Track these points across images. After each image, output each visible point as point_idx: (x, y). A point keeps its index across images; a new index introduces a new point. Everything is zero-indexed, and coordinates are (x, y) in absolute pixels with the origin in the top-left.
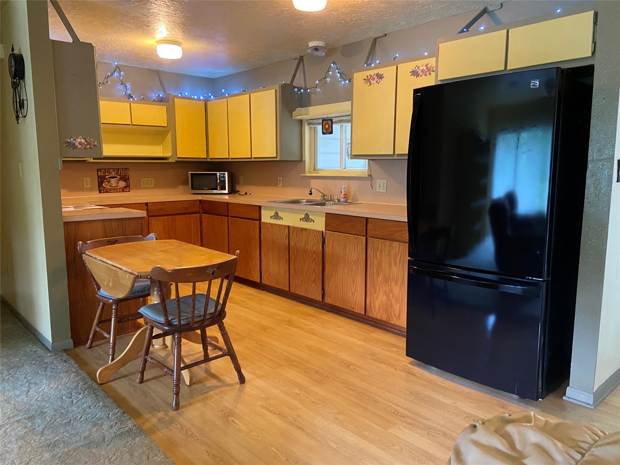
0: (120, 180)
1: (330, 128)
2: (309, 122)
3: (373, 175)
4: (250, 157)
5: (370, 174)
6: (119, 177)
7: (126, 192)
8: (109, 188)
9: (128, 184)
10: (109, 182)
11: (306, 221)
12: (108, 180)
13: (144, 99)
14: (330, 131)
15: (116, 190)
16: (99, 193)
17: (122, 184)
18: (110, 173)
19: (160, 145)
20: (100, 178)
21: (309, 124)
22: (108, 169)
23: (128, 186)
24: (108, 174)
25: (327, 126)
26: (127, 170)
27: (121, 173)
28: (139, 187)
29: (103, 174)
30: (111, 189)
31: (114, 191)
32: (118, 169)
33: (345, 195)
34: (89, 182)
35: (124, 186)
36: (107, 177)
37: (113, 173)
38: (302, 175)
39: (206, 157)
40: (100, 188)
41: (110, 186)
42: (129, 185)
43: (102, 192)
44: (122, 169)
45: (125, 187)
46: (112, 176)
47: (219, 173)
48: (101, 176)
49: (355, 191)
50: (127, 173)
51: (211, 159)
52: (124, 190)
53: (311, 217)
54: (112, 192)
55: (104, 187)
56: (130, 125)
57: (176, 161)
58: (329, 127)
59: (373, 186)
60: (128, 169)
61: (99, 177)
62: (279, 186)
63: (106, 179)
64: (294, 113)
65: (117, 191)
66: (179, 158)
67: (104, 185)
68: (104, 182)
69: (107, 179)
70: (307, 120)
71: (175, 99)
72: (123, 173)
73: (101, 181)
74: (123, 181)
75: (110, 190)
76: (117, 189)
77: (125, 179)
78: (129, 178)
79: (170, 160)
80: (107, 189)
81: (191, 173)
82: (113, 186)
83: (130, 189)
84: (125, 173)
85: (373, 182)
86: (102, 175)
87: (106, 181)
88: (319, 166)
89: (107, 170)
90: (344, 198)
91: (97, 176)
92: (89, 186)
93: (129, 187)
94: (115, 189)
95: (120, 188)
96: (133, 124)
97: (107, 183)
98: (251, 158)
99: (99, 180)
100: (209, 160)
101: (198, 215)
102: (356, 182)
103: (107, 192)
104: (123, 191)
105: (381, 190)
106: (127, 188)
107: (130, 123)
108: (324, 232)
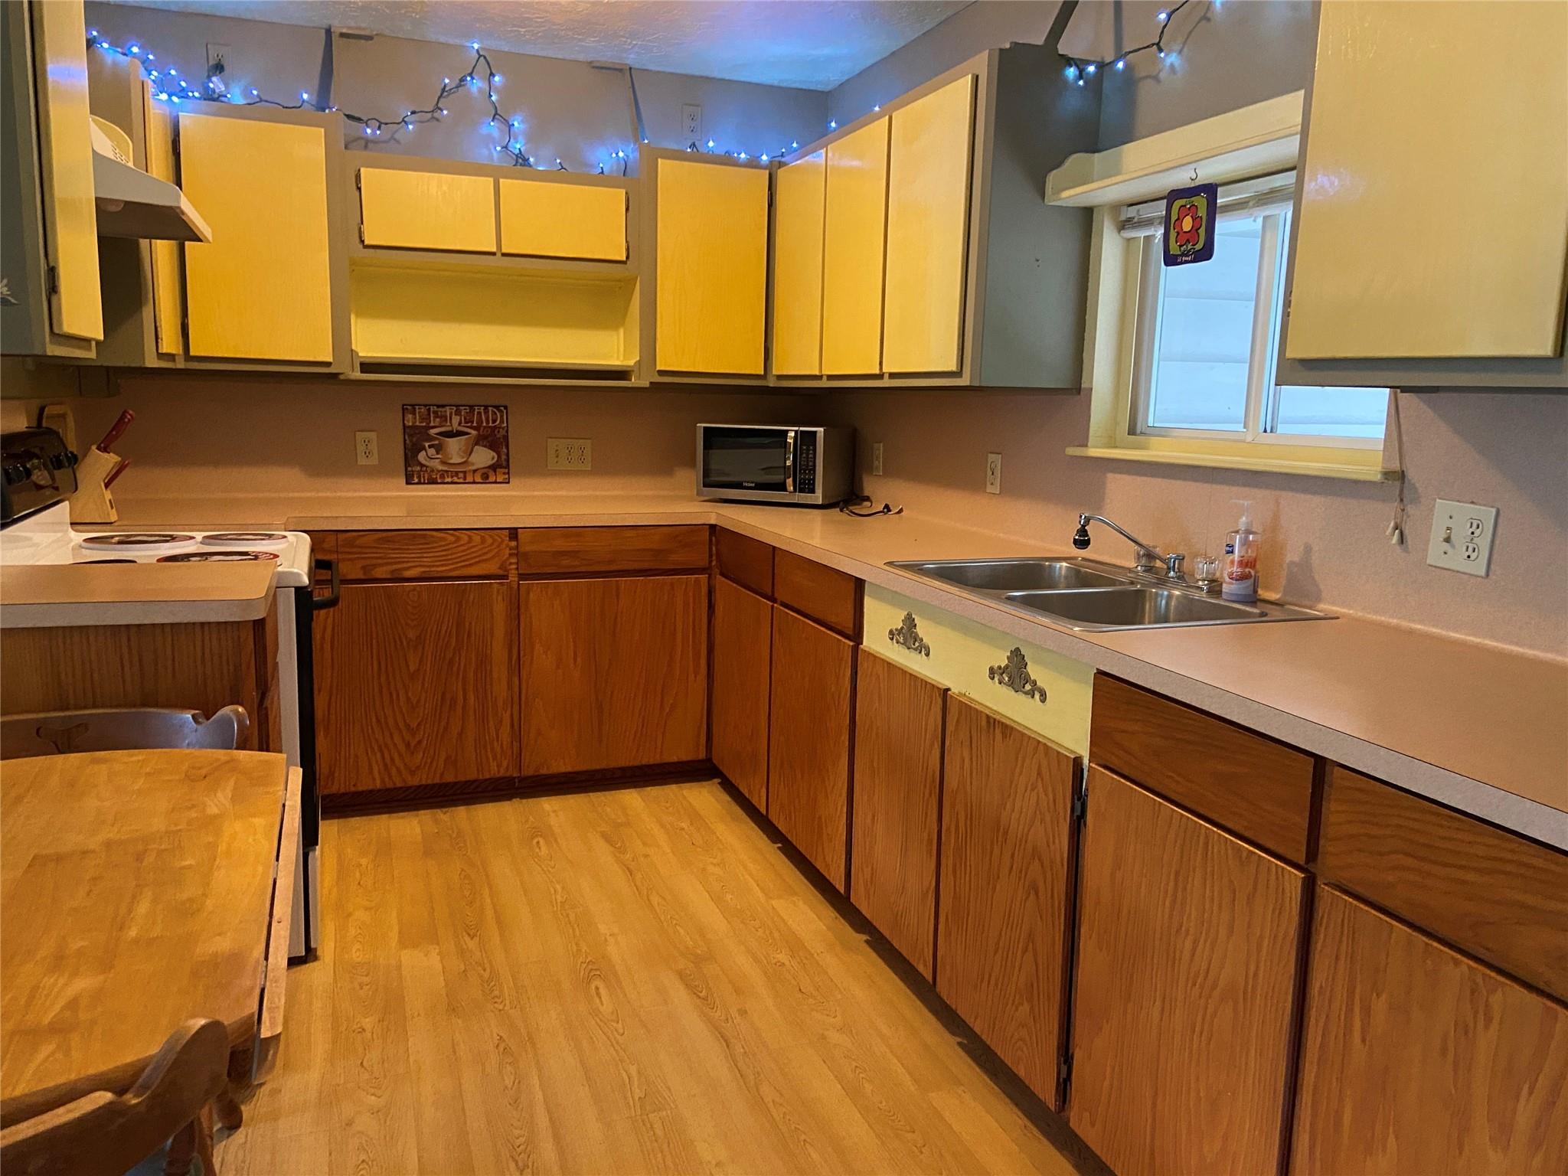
0: (477, 444)
1: (1202, 231)
2: (1123, 218)
3: (1412, 474)
4: (877, 371)
5: (1395, 466)
6: (474, 432)
7: (496, 482)
8: (440, 467)
9: (504, 457)
10: (439, 449)
11: (1011, 684)
12: (437, 442)
13: (563, 168)
14: (1199, 247)
15: (461, 475)
16: (408, 483)
17: (483, 457)
18: (444, 418)
19: (616, 328)
20: (411, 436)
21: (1123, 225)
22: (438, 406)
23: (504, 464)
24: (437, 424)
25: (1187, 224)
26: (501, 411)
27: (480, 421)
28: (540, 469)
29: (422, 420)
30: (447, 471)
31: (455, 479)
32: (472, 407)
33: (1244, 563)
34: (374, 447)
35: (490, 463)
36: (433, 432)
37: (456, 420)
38: (1071, 451)
39: (762, 373)
40: (409, 469)
41: (444, 463)
42: (508, 460)
43: (416, 480)
44: (486, 407)
45: (494, 468)
46: (450, 429)
47: (796, 432)
48: (414, 427)
49: (1308, 549)
50: (502, 422)
51: (780, 377)
52: (487, 478)
53: (1034, 671)
54: (448, 483)
55: (422, 465)
56: (494, 254)
57: (651, 383)
58: (1195, 229)
59: (1406, 532)
60: (506, 408)
61: (407, 430)
62: (989, 489)
63: (430, 438)
64: (1052, 179)
65: (465, 478)
66: (662, 373)
67: (422, 456)
68: (424, 448)
69: (433, 439)
70: (1116, 207)
71: (659, 160)
72: (487, 421)
73: (414, 443)
74: (485, 446)
75: (443, 474)
76: (465, 473)
77: (495, 440)
78: (506, 438)
79: (634, 382)
80: (433, 471)
81: (705, 429)
82: (452, 461)
83: (508, 473)
84: (494, 421)
85: (1410, 509)
86: (418, 424)
87: (430, 447)
88: (1155, 415)
89: (436, 410)
90: (1242, 578)
91: (401, 427)
92: (374, 460)
93: (508, 466)
94: (457, 473)
95: (475, 471)
96: (504, 251)
97: (431, 452)
98: (880, 376)
99: (408, 442)
100: (772, 383)
101: (704, 577)
102: (1316, 503)
103: (433, 482)
104: (485, 479)
105: (1456, 560)
106: (499, 471)
107: (494, 249)
108: (1086, 761)
